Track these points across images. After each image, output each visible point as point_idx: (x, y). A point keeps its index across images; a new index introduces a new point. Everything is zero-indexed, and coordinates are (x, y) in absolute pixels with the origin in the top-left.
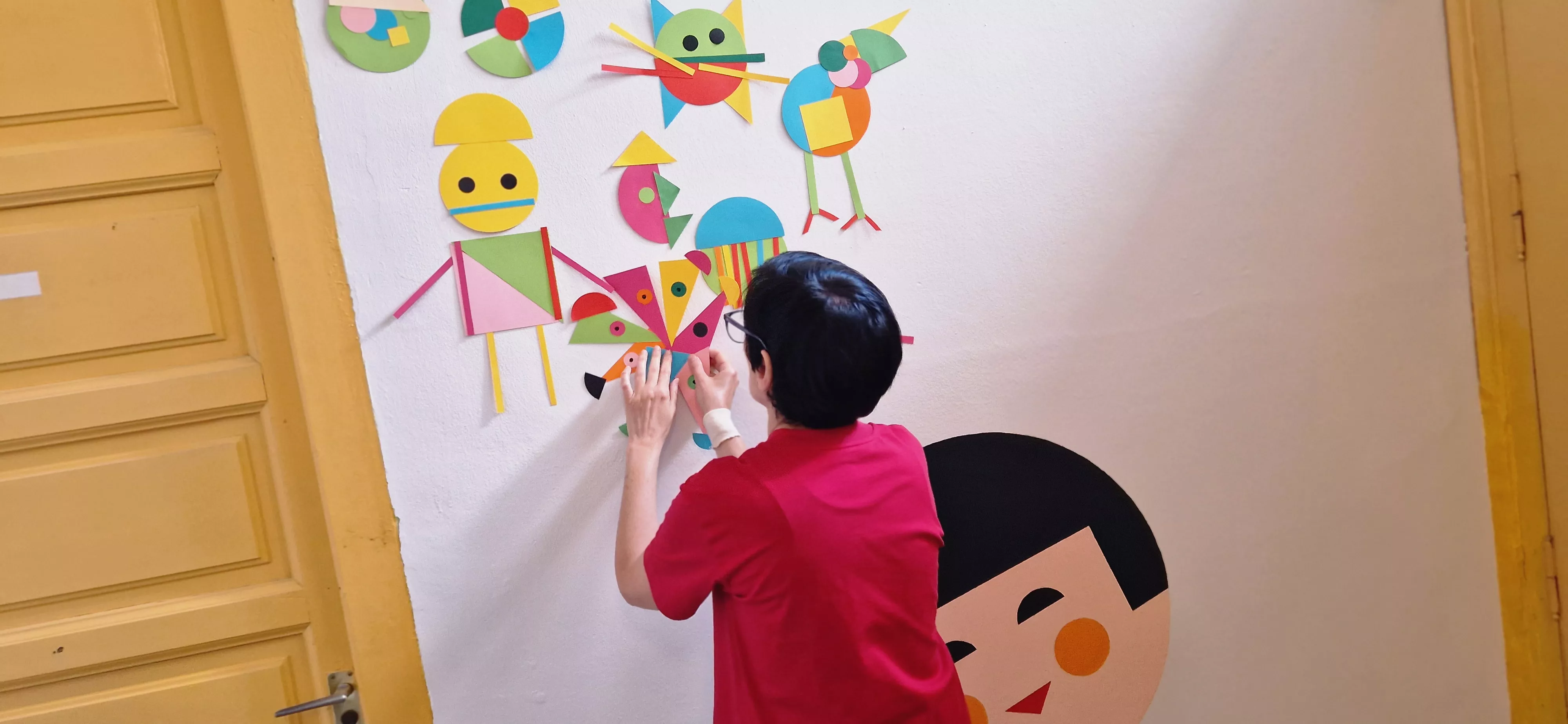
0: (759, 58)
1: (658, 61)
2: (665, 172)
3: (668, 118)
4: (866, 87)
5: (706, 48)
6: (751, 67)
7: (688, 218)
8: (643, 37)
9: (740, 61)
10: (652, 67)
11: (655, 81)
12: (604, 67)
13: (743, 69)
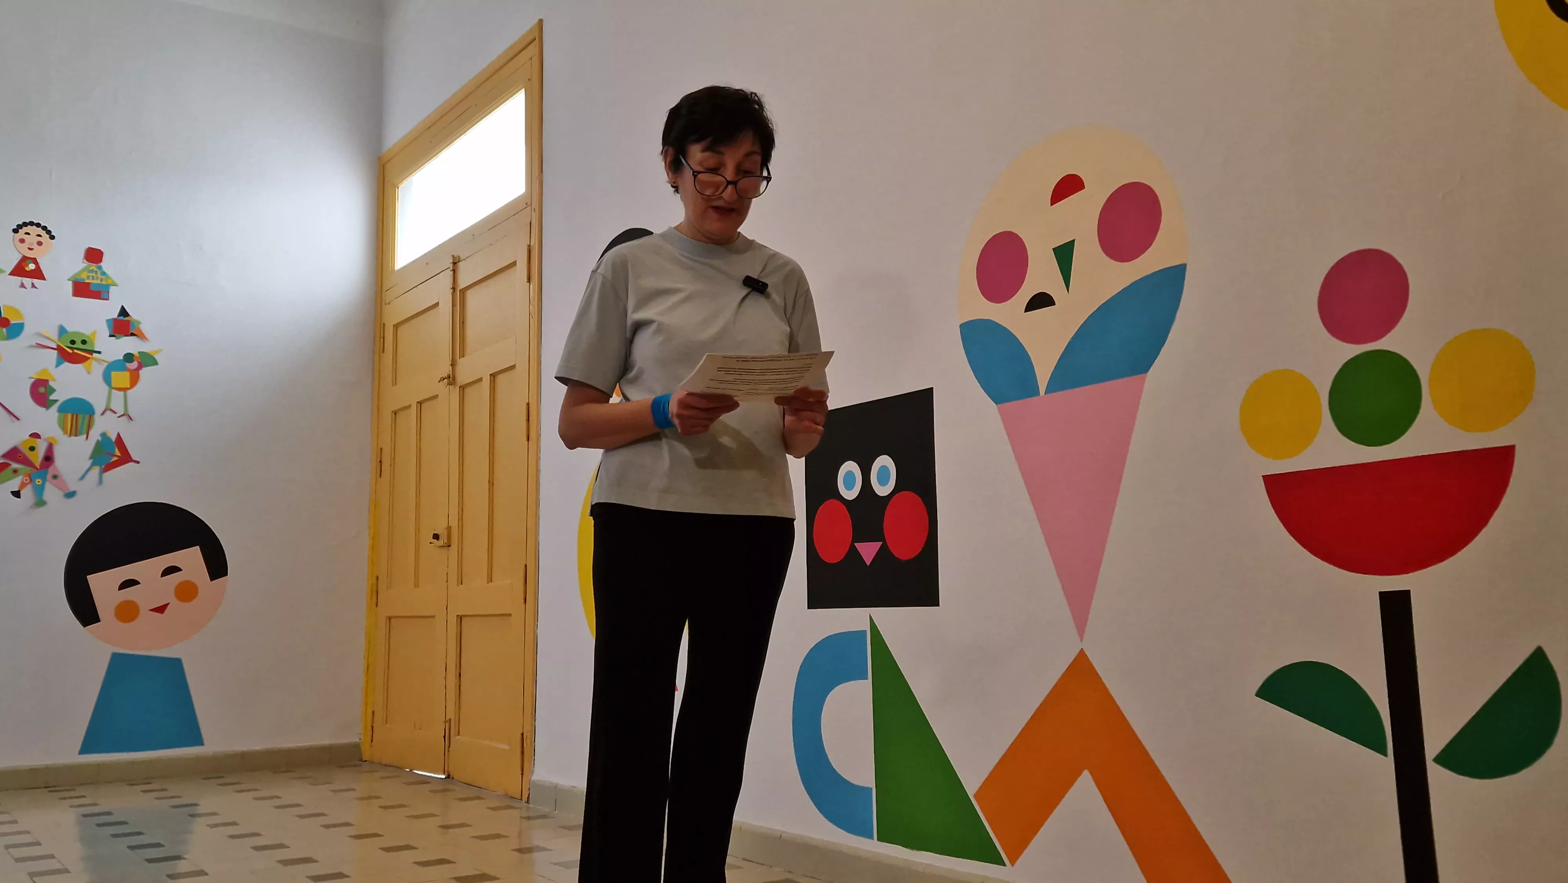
0: (99, 353)
1: (58, 346)
2: (51, 383)
3: (58, 365)
4: (140, 372)
5: (79, 345)
6: (95, 355)
7: (57, 401)
8: (54, 335)
9: (91, 352)
10: (56, 347)
11: (56, 352)
12: (37, 344)
13: (92, 355)
